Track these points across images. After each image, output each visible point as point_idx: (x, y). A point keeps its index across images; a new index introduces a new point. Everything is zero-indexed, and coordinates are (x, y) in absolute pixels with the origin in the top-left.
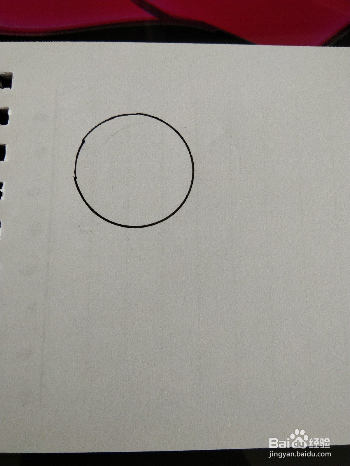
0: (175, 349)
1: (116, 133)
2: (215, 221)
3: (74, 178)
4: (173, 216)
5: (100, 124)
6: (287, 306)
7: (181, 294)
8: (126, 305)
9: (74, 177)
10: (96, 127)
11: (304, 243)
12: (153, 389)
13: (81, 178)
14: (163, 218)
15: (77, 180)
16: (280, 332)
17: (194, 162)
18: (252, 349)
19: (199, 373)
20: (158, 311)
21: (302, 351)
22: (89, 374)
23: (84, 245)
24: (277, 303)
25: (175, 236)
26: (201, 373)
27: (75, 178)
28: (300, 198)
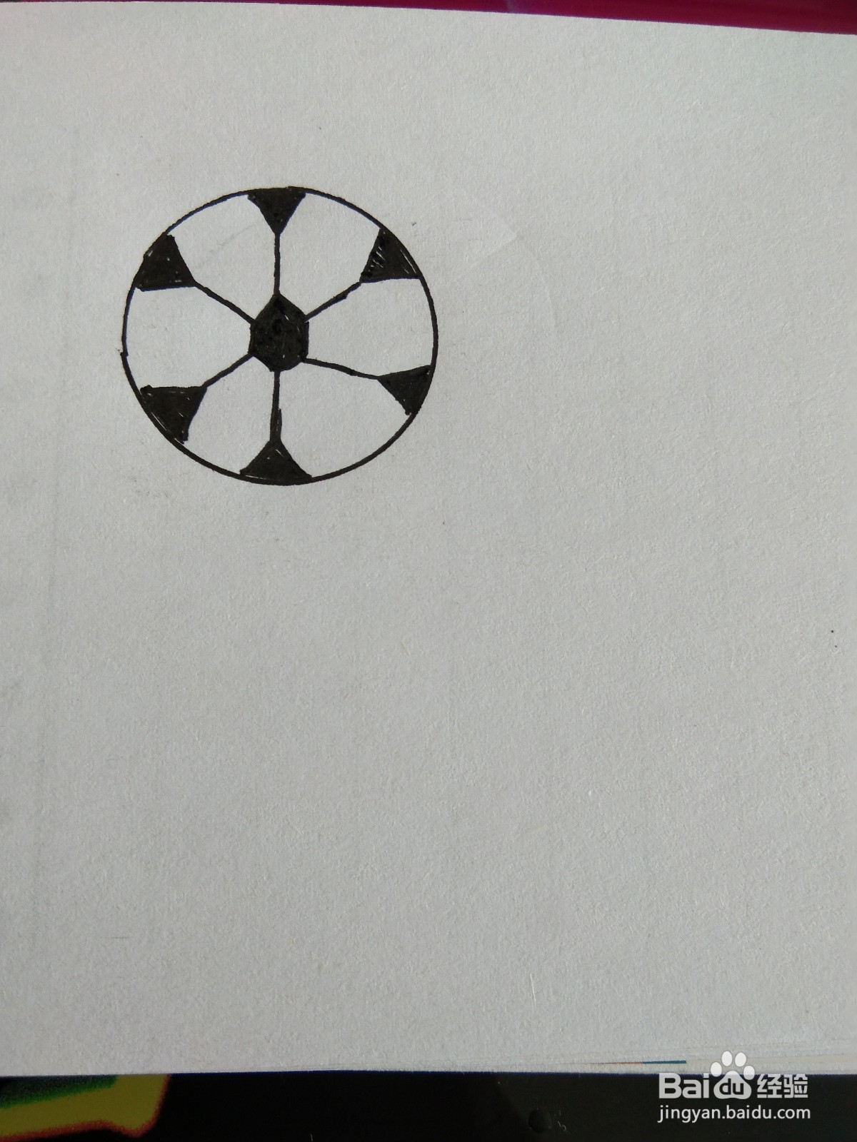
0: (390, 798)
1: (232, 237)
2: (492, 467)
3: (121, 354)
4: (384, 454)
5: (191, 214)
6: (679, 684)
7: (405, 654)
8: (260, 684)
9: (122, 351)
10: (179, 221)
11: (722, 522)
12: (333, 902)
13: (140, 355)
14: (358, 460)
15: (129, 359)
16: (662, 749)
17: (437, 314)
18: (590, 793)
19: (454, 858)
20: (347, 699)
21: (721, 799)
22: (164, 866)
23: (148, 529)
24: (654, 674)
25: (389, 505)
26: (457, 858)
27: (124, 355)
28: (710, 408)
